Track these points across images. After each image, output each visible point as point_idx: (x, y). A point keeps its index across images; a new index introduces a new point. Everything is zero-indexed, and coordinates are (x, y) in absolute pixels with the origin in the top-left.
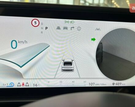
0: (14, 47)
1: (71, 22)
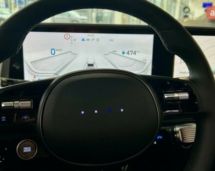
0: (53, 53)
1: (92, 36)
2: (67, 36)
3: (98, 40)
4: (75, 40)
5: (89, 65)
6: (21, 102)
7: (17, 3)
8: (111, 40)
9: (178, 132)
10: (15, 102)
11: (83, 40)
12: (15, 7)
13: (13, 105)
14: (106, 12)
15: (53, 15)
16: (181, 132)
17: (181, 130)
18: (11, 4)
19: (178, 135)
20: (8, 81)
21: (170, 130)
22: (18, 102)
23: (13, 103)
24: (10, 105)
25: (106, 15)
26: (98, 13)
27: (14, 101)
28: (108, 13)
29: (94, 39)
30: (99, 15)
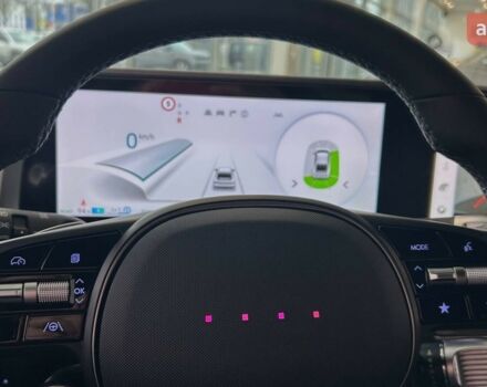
0: (132, 145)
2: (168, 103)
3: (245, 114)
4: (187, 113)
5: (221, 176)
6: (41, 285)
7: (53, 18)
8: (279, 115)
9: (451, 360)
10: (27, 285)
11: (208, 113)
12: (47, 26)
13: (19, 293)
14: (252, 44)
15: (136, 52)
16: (460, 362)
17: (459, 355)
18: (38, 20)
19: (450, 368)
20: (15, 216)
21: (429, 353)
22: (35, 284)
23: (20, 286)
24: (13, 293)
25: (250, 48)
26: (232, 46)
27: (23, 282)
28: (255, 44)
29: (234, 112)
30: (237, 48)
